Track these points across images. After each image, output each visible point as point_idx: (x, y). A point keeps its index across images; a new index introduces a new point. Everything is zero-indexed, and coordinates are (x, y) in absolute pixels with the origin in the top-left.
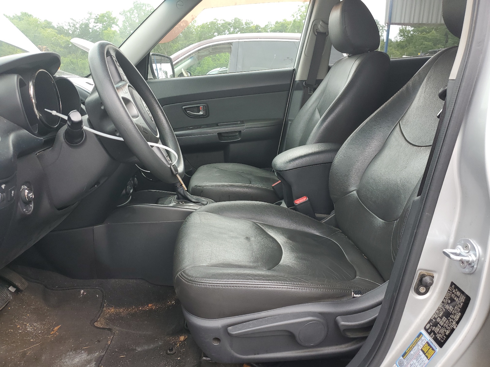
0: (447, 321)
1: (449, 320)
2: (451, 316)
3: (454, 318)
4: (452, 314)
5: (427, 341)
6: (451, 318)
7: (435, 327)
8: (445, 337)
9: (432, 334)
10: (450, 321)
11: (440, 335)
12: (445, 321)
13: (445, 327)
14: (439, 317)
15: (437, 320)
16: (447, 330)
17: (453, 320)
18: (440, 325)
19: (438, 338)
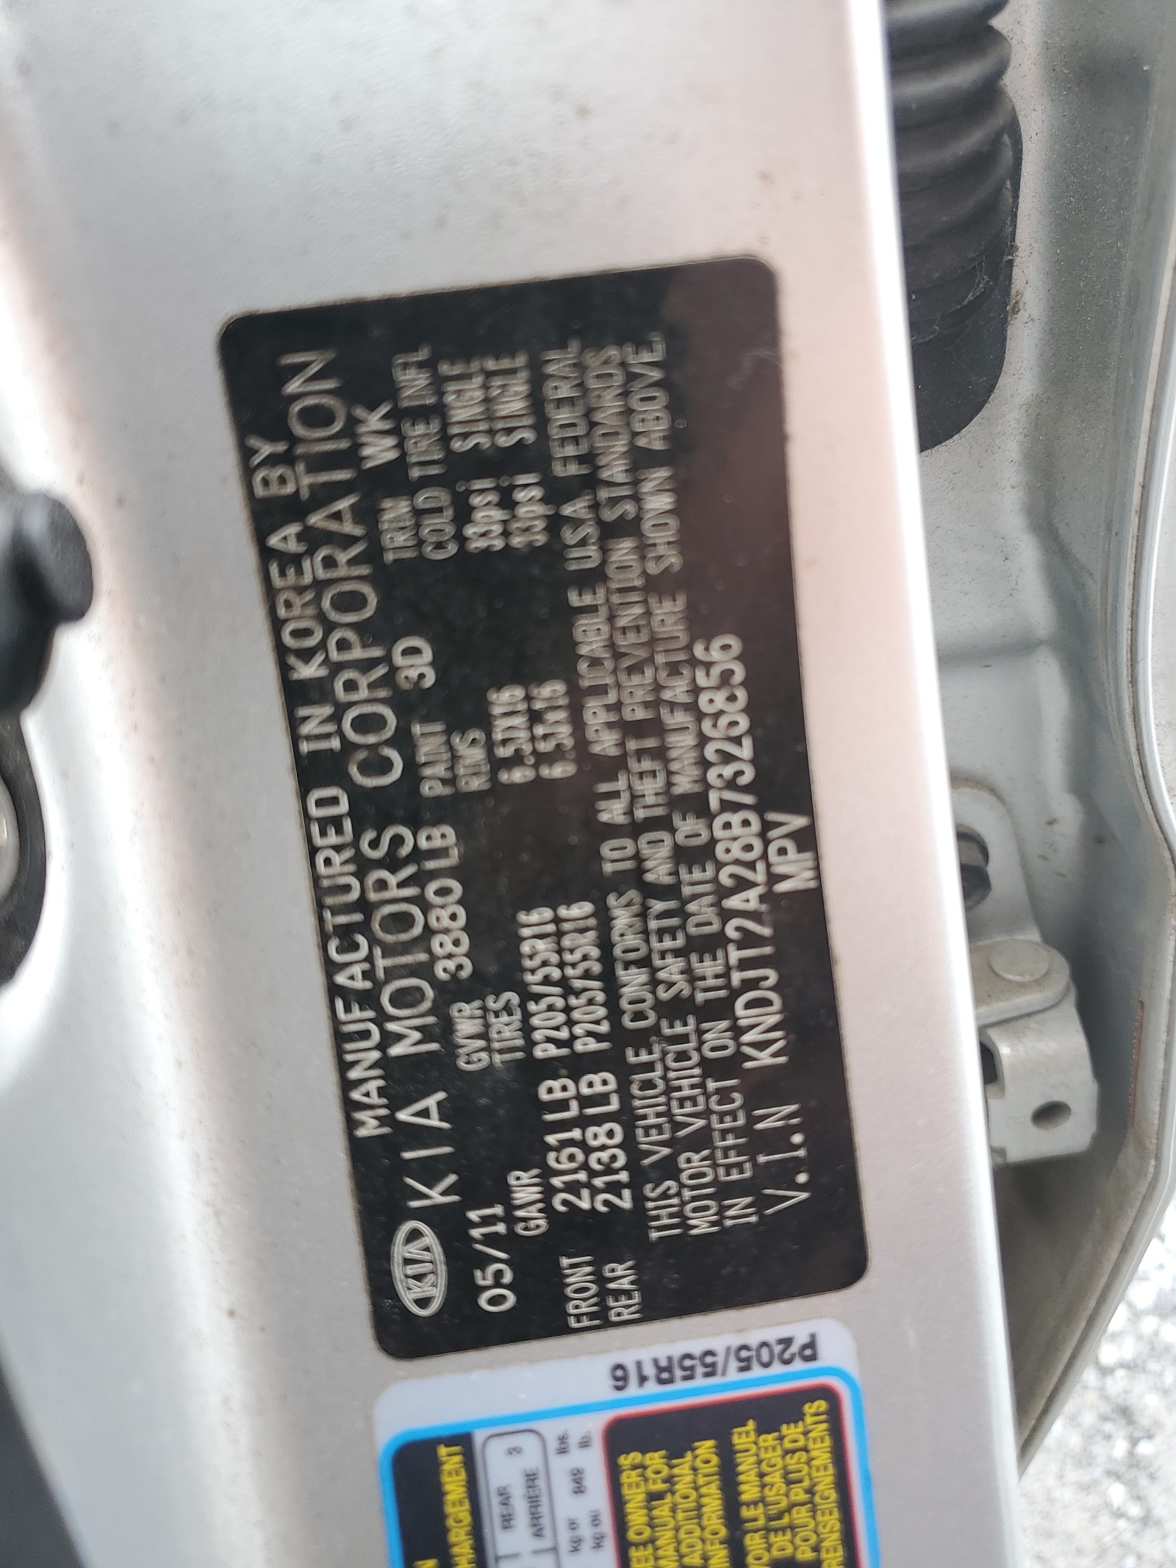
0: (622, 918)
1: (635, 877)
2: (613, 812)
3: (684, 784)
4: (614, 766)
5: (596, 1425)
6: (635, 829)
7: (532, 1156)
8: (773, 1118)
9: (577, 1275)
10: (659, 872)
11: (692, 1162)
12: (586, 945)
13: (676, 1008)
14: (452, 991)
15: (472, 1057)
16: (721, 1009)
17: (687, 827)
18: (577, 1066)
19: (701, 1225)
